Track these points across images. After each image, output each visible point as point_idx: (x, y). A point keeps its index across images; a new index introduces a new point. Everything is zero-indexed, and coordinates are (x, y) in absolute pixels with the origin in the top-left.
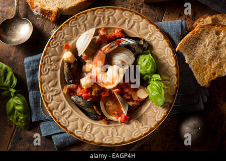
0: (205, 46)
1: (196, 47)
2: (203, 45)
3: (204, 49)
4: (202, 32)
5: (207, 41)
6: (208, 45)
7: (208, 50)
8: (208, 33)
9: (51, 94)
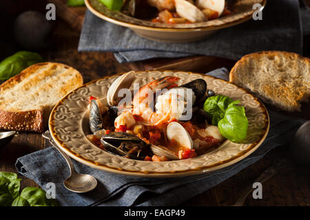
0: (264, 71)
1: (253, 76)
2: (261, 72)
3: (265, 75)
5: (264, 67)
6: (268, 70)
7: (272, 74)
8: (259, 61)
9: (90, 154)
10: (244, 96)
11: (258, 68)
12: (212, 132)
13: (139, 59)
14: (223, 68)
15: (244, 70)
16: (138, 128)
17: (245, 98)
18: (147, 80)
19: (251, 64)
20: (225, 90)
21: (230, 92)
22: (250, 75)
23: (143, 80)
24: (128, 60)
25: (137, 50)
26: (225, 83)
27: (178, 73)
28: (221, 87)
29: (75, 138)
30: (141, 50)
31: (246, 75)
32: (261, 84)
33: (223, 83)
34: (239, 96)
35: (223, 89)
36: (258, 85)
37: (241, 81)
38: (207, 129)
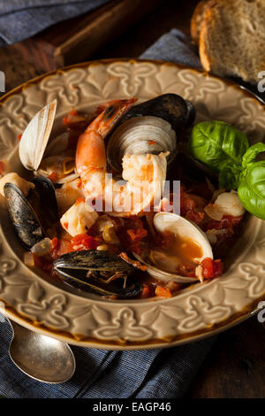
1: (235, 45)
2: (244, 33)
3: (253, 38)
4: (221, 13)
5: (245, 21)
6: (254, 27)
8: (234, 9)
9: (53, 312)
10: (242, 101)
11: (236, 25)
12: (227, 205)
13: (26, 35)
14: (175, 31)
15: (218, 36)
16: (106, 228)
17: (247, 107)
18: (66, 92)
19: (223, 20)
20: (205, 93)
21: (216, 95)
22: (229, 44)
23: (61, 94)
24: (9, 42)
25: (13, 12)
26: (200, 75)
27: (112, 66)
28: (195, 85)
29: (8, 273)
30: (20, 10)
31: (224, 45)
32: (254, 60)
33: (198, 79)
34: (234, 104)
35: (201, 91)
36: (251, 65)
37: (222, 65)
38: (217, 202)
